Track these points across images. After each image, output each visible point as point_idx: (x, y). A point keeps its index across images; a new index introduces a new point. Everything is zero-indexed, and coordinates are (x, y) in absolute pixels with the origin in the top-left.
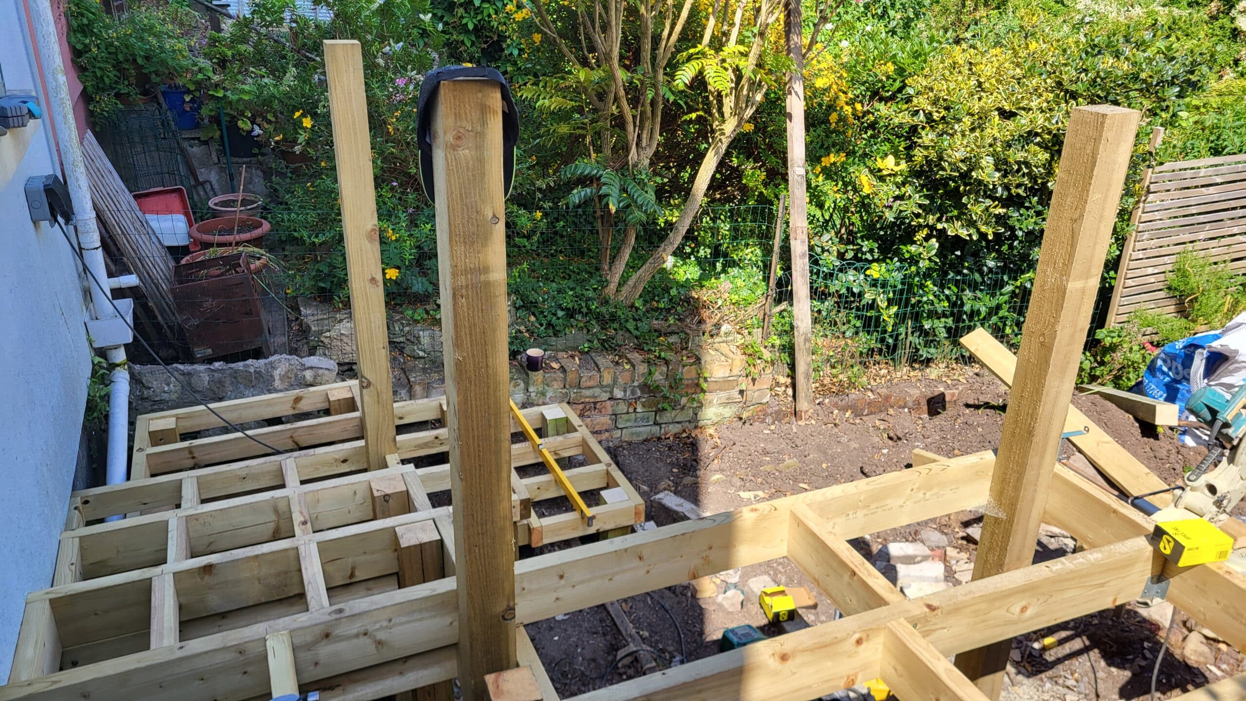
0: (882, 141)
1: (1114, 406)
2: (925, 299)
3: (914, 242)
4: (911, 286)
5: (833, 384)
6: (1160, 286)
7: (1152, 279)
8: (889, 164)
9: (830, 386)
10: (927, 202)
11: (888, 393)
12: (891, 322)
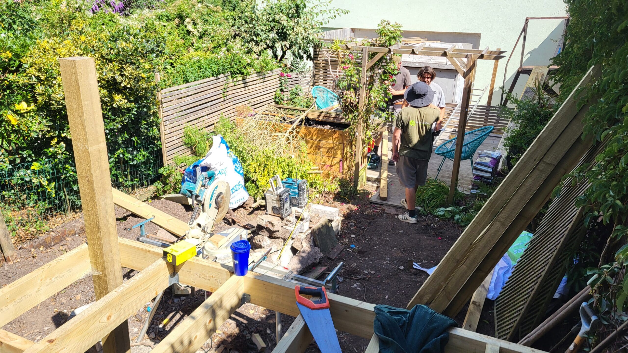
0: (17, 95)
1: (171, 202)
2: (68, 175)
3: (52, 146)
4: (58, 170)
5: (27, 235)
6: (181, 144)
7: (177, 142)
8: (23, 106)
9: (25, 236)
10: (52, 124)
11: (63, 230)
12: (54, 191)
